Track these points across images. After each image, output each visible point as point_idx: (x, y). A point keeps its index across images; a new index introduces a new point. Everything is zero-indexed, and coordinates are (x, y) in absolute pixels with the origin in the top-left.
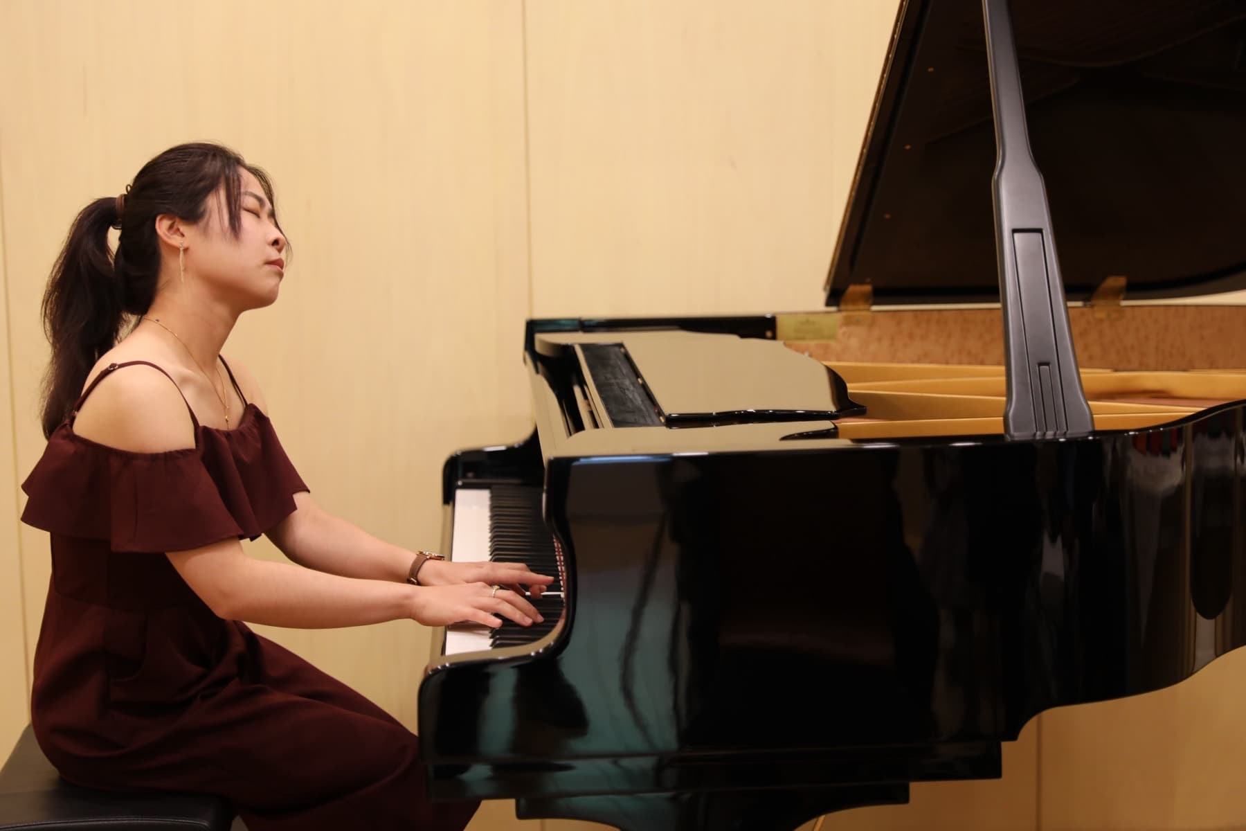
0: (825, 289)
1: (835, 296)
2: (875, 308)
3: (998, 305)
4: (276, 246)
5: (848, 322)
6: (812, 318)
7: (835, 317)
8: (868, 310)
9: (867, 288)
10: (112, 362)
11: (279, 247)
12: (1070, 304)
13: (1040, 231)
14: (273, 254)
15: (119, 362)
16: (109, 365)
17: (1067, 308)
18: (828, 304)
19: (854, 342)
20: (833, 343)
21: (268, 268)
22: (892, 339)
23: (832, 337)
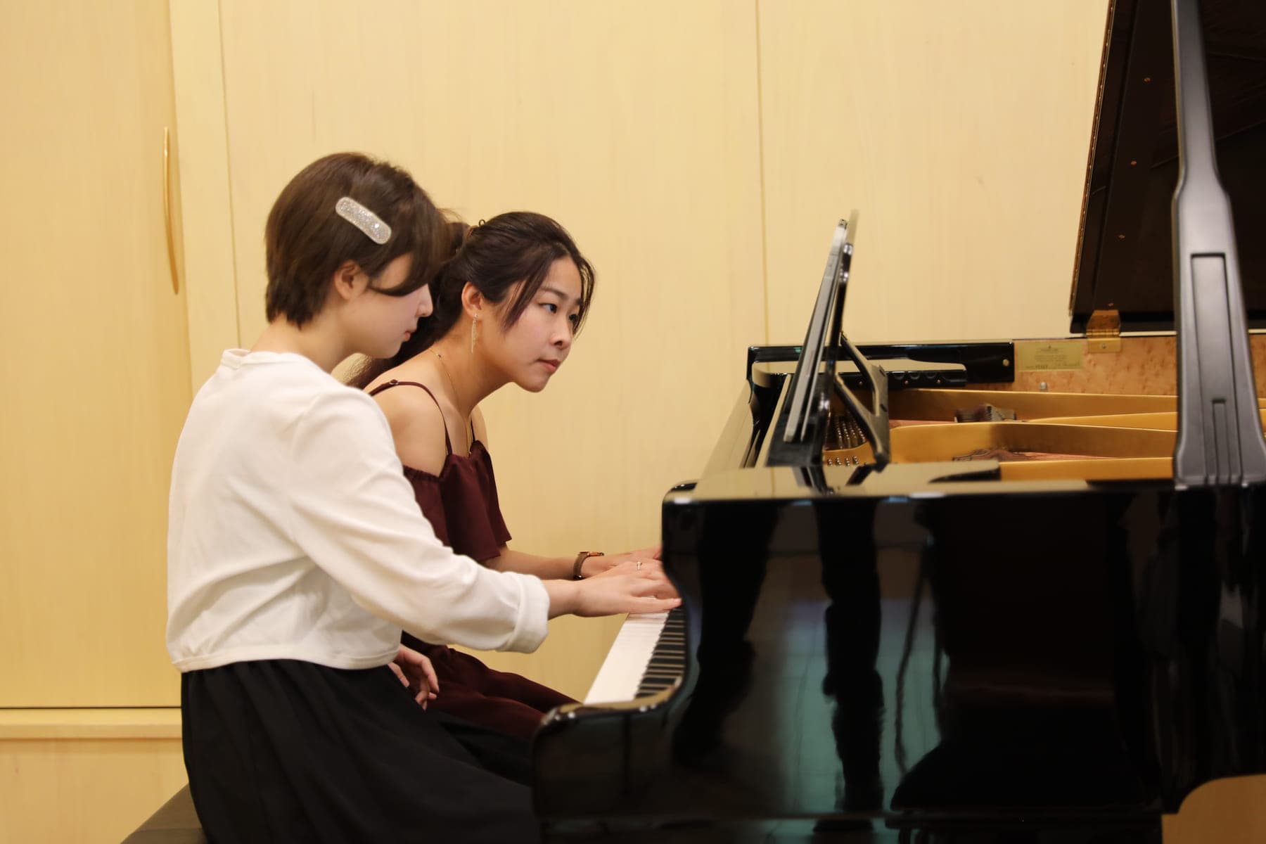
0: (1070, 315)
1: (1080, 321)
2: (1123, 334)
3: (1173, 333)
4: (558, 346)
5: (1092, 350)
6: (1054, 346)
7: (1081, 344)
8: (1117, 336)
9: (1115, 313)
10: (394, 378)
11: (561, 347)
12: (1252, 331)
13: (1222, 256)
14: (552, 354)
15: (400, 380)
16: (391, 380)
17: (1249, 336)
18: (1072, 331)
19: (1100, 371)
20: (1076, 371)
21: (539, 365)
22: (1143, 367)
23: (1077, 365)
